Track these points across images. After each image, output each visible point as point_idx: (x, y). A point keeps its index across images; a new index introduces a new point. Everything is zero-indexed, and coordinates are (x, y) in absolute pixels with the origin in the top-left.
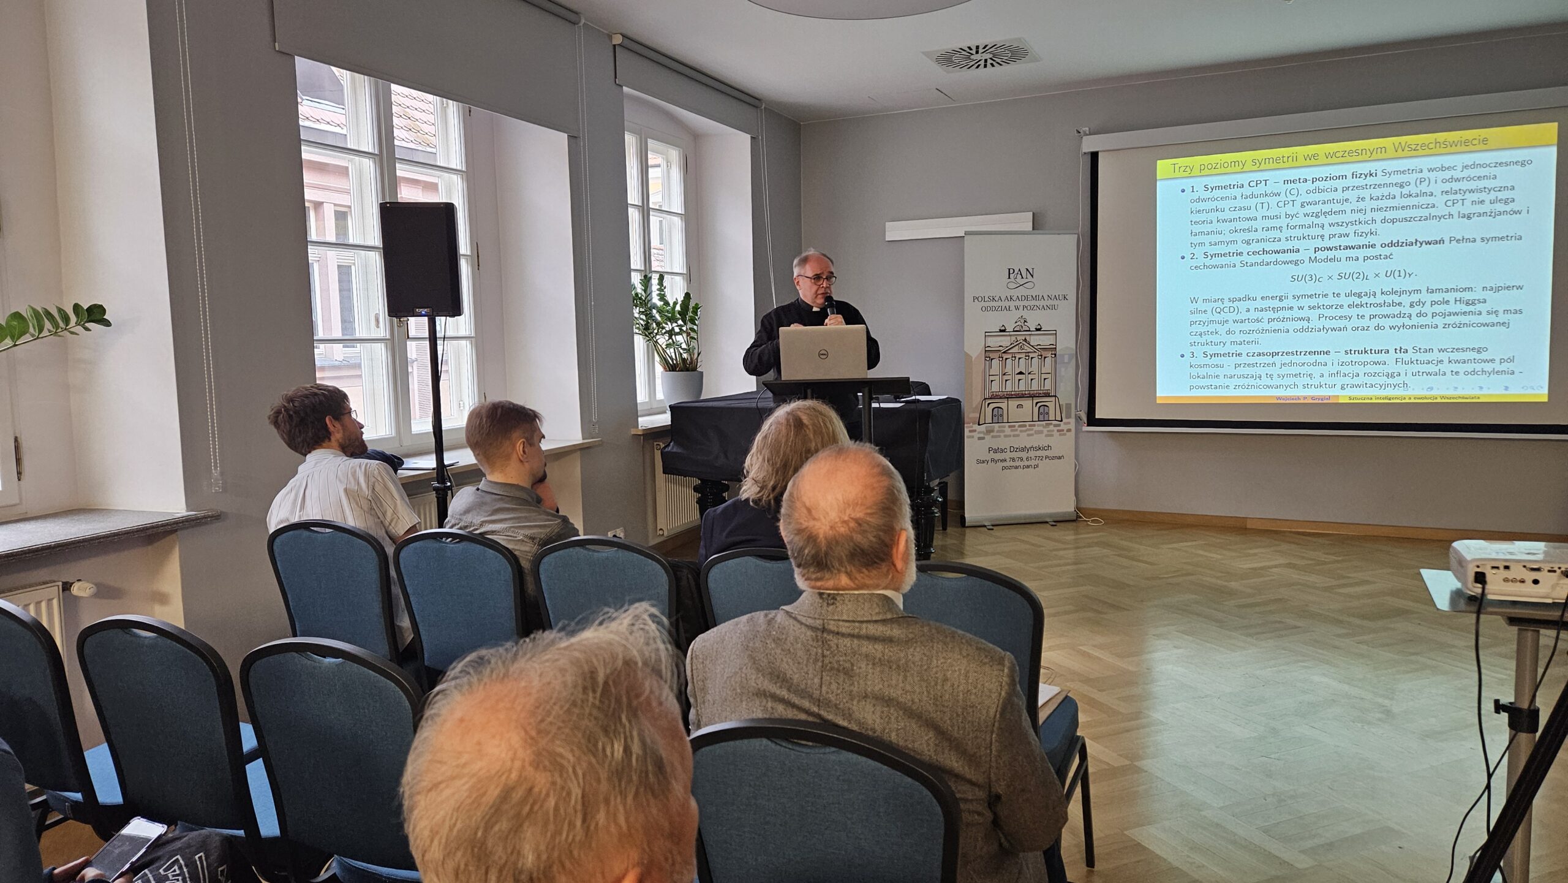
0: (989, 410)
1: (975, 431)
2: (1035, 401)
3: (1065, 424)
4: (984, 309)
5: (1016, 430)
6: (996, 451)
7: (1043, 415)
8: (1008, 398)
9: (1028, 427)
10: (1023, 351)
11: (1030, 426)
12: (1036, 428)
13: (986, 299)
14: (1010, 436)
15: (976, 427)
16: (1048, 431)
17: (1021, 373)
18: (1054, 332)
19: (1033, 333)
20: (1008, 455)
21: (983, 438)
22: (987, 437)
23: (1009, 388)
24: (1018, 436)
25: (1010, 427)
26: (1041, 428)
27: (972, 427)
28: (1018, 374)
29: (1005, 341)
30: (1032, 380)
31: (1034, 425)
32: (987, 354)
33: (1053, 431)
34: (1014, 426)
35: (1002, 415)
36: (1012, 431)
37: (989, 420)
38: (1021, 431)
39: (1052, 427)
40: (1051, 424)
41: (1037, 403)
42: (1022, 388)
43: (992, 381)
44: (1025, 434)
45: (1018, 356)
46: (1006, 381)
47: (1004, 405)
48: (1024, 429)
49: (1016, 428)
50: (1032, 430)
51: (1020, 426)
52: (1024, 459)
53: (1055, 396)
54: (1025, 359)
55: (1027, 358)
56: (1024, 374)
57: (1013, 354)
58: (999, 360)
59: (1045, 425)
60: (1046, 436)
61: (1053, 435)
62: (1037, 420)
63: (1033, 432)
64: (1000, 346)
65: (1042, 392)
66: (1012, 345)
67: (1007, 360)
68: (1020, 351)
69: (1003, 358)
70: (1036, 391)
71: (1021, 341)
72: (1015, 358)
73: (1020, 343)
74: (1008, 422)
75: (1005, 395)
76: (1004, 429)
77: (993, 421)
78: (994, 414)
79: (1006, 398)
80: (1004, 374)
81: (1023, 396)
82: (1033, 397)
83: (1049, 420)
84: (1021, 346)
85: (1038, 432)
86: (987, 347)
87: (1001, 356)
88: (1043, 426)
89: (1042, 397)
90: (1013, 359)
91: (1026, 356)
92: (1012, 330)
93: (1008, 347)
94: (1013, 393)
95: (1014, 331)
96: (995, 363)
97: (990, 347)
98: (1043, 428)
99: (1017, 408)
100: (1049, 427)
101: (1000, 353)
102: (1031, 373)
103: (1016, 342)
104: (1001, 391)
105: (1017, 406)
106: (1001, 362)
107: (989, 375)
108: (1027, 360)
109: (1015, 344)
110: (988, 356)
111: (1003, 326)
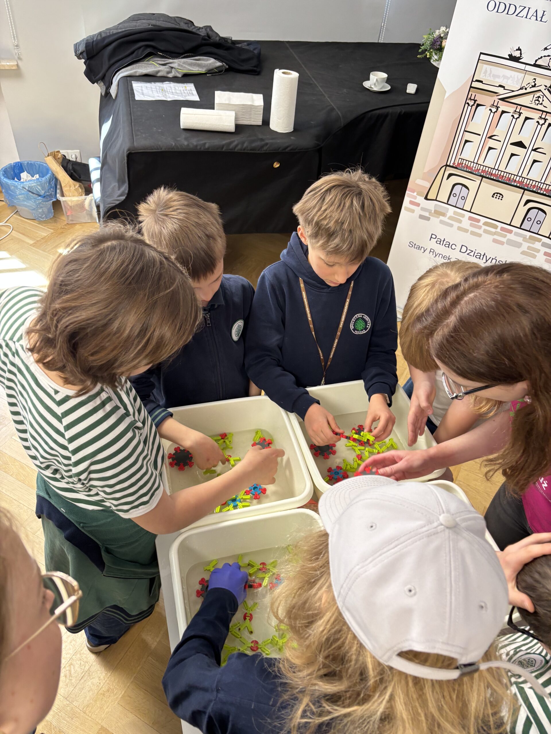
0: (447, 185)
1: (418, 205)
2: (525, 198)
4: (492, 6)
5: (480, 227)
6: (440, 242)
7: (530, 223)
8: (483, 177)
9: (499, 230)
10: (540, 107)
11: (502, 229)
12: (509, 236)
14: (466, 231)
15: (421, 200)
16: (529, 248)
17: (520, 144)
20: (454, 254)
21: (427, 219)
22: (434, 220)
23: (490, 161)
24: (480, 235)
25: (470, 218)
26: (520, 240)
27: (416, 198)
28: (512, 144)
30: (535, 161)
31: (510, 232)
33: (538, 251)
34: (478, 221)
35: (464, 198)
36: (471, 225)
37: (443, 197)
38: (485, 231)
39: (537, 245)
40: (540, 240)
41: (528, 201)
42: (513, 167)
43: (466, 141)
44: (491, 237)
45: (526, 113)
46: (490, 148)
47: (473, 185)
48: (493, 230)
49: (481, 224)
50: (505, 236)
51: (485, 224)
54: (538, 122)
55: (542, 122)
56: (525, 147)
57: (519, 107)
58: (490, 110)
59: (528, 237)
60: (523, 253)
61: (536, 256)
62: (519, 227)
63: (504, 240)
64: (500, 86)
65: (544, 187)
66: (523, 91)
67: (504, 115)
68: (533, 106)
69: (497, 108)
70: (534, 182)
71: (542, 88)
72: (520, 115)
73: (540, 90)
74: (470, 212)
75: (480, 171)
76: (461, 218)
77: (448, 201)
78: (453, 193)
79: (480, 176)
80: (490, 137)
81: (508, 182)
82: (525, 190)
83: (537, 234)
84: (539, 97)
85: (510, 243)
86: (477, 81)
87: (496, 104)
88: (524, 238)
89: (543, 194)
90: (516, 116)
91: (541, 118)
92: (533, 64)
93: (513, 91)
94: (494, 173)
95: (535, 65)
96: (483, 113)
97: (481, 82)
98: (523, 240)
99: (493, 197)
100: (533, 244)
101: (496, 98)
102: (538, 150)
103: (533, 86)
104: (476, 161)
105: (494, 194)
106: (492, 114)
107: (465, 131)
108: (539, 126)
109: (529, 90)
110: (473, 98)
111: (519, 49)
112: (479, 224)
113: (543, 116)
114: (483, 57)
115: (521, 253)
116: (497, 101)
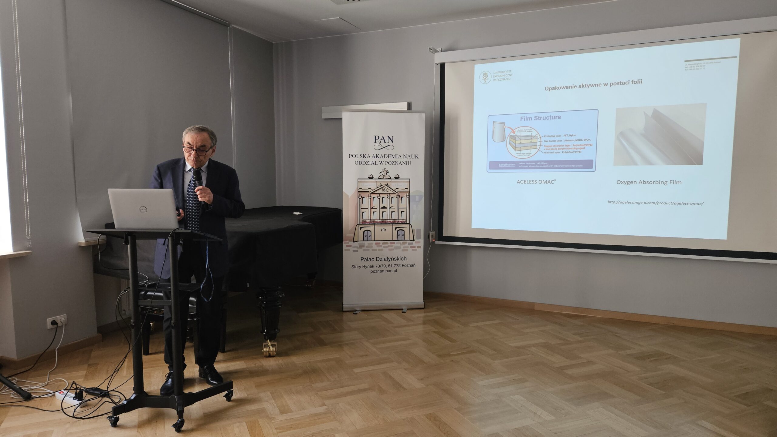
0: (361, 232)
1: (350, 246)
2: (394, 227)
3: (417, 242)
4: (357, 163)
5: (381, 246)
6: (366, 260)
7: (400, 237)
8: (375, 224)
9: (389, 244)
10: (386, 192)
11: (391, 243)
12: (395, 245)
13: (359, 156)
14: (376, 250)
15: (351, 243)
16: (404, 247)
17: (384, 207)
18: (409, 180)
19: (393, 180)
20: (374, 263)
21: (357, 251)
22: (360, 251)
23: (376, 217)
24: (382, 250)
25: (376, 244)
26: (399, 245)
27: (348, 243)
28: (381, 208)
29: (372, 185)
30: (392, 212)
31: (394, 243)
32: (360, 194)
33: (408, 247)
34: (380, 243)
35: (370, 236)
36: (377, 246)
37: (361, 238)
38: (384, 247)
39: (407, 245)
40: (406, 243)
41: (396, 228)
42: (385, 217)
43: (363, 212)
44: (388, 249)
45: (382, 196)
46: (374, 212)
47: (372, 229)
48: (387, 245)
49: (381, 244)
50: (392, 246)
51: (383, 244)
52: (387, 266)
53: (409, 224)
54: (387, 198)
55: (389, 197)
56: (386, 208)
57: (379, 194)
58: (368, 198)
59: (402, 243)
60: (403, 250)
61: (408, 250)
62: (396, 240)
63: (393, 248)
64: (369, 189)
65: (399, 221)
66: (378, 188)
67: (374, 198)
68: (384, 192)
69: (371, 197)
70: (395, 220)
71: (385, 186)
72: (380, 197)
73: (384, 187)
74: (375, 241)
75: (373, 222)
76: (372, 245)
77: (364, 240)
78: (365, 235)
79: (374, 224)
80: (372, 208)
81: (385, 223)
82: (393, 224)
83: (404, 240)
84: (384, 189)
85: (397, 248)
86: (360, 189)
87: (370, 195)
88: (401, 244)
89: (400, 224)
90: (379, 198)
91: (388, 196)
92: (378, 178)
93: (374, 189)
94: (378, 221)
95: (379, 179)
96: (366, 200)
97: (361, 189)
98: (401, 245)
99: (382, 231)
100: (405, 245)
101: (369, 193)
102: (392, 208)
103: (381, 186)
104: (370, 219)
105: (382, 230)
106: (370, 199)
107: (361, 208)
108: (389, 199)
109: (380, 188)
110: (360, 195)
111: (371, 175)
112: (380, 245)
113: (389, 195)
114: (359, 180)
115: (402, 251)
116: (370, 194)
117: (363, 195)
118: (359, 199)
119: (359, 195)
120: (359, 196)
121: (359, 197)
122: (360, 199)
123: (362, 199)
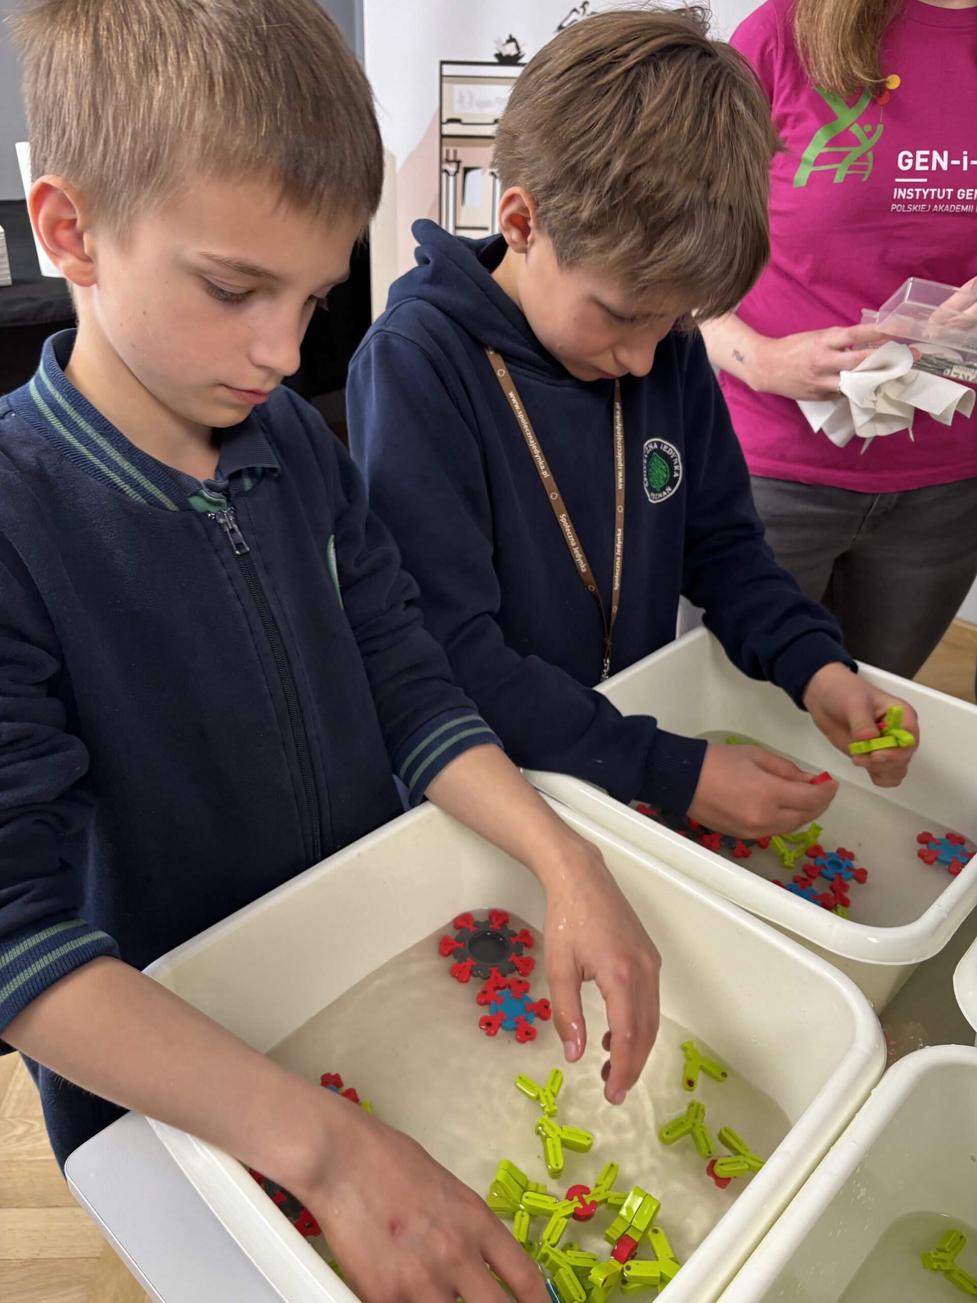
32: (450, 148)
86: (451, 121)
96: (480, 183)
97: (458, 121)
110: (451, 157)
111: (512, 40)
114: (447, 70)
117: (467, 155)
118: (444, 175)
119: (444, 156)
120: (448, 161)
121: (446, 166)
122: (451, 179)
123: (460, 176)
